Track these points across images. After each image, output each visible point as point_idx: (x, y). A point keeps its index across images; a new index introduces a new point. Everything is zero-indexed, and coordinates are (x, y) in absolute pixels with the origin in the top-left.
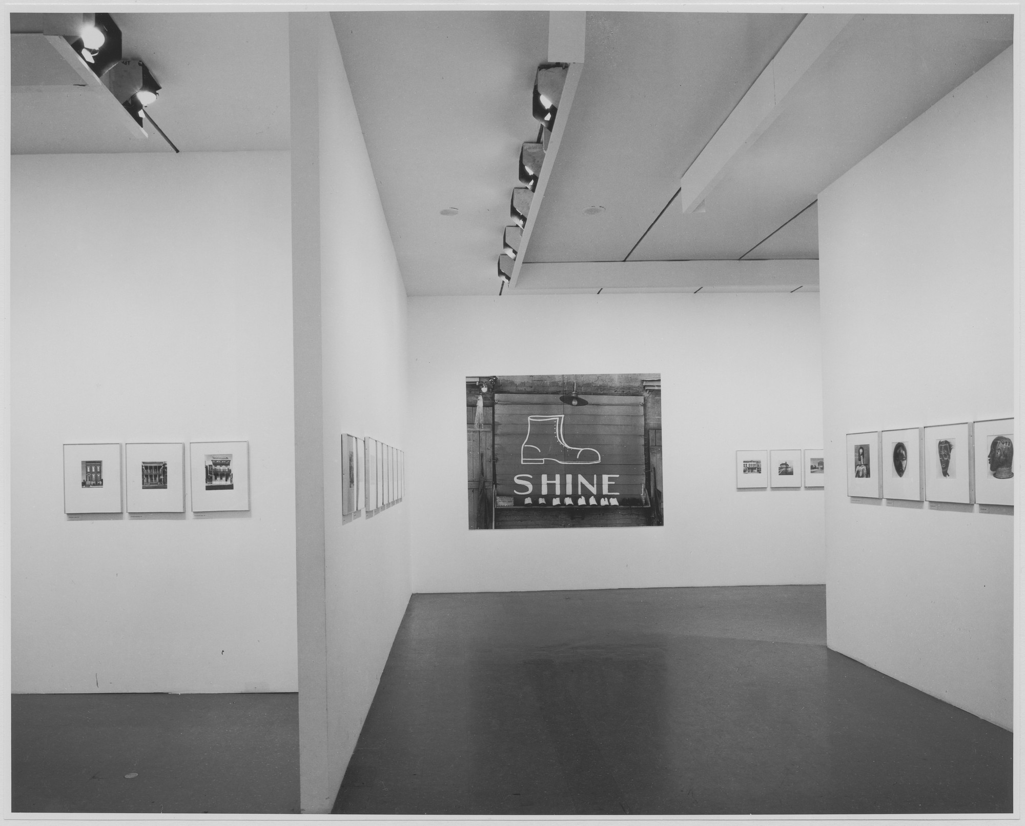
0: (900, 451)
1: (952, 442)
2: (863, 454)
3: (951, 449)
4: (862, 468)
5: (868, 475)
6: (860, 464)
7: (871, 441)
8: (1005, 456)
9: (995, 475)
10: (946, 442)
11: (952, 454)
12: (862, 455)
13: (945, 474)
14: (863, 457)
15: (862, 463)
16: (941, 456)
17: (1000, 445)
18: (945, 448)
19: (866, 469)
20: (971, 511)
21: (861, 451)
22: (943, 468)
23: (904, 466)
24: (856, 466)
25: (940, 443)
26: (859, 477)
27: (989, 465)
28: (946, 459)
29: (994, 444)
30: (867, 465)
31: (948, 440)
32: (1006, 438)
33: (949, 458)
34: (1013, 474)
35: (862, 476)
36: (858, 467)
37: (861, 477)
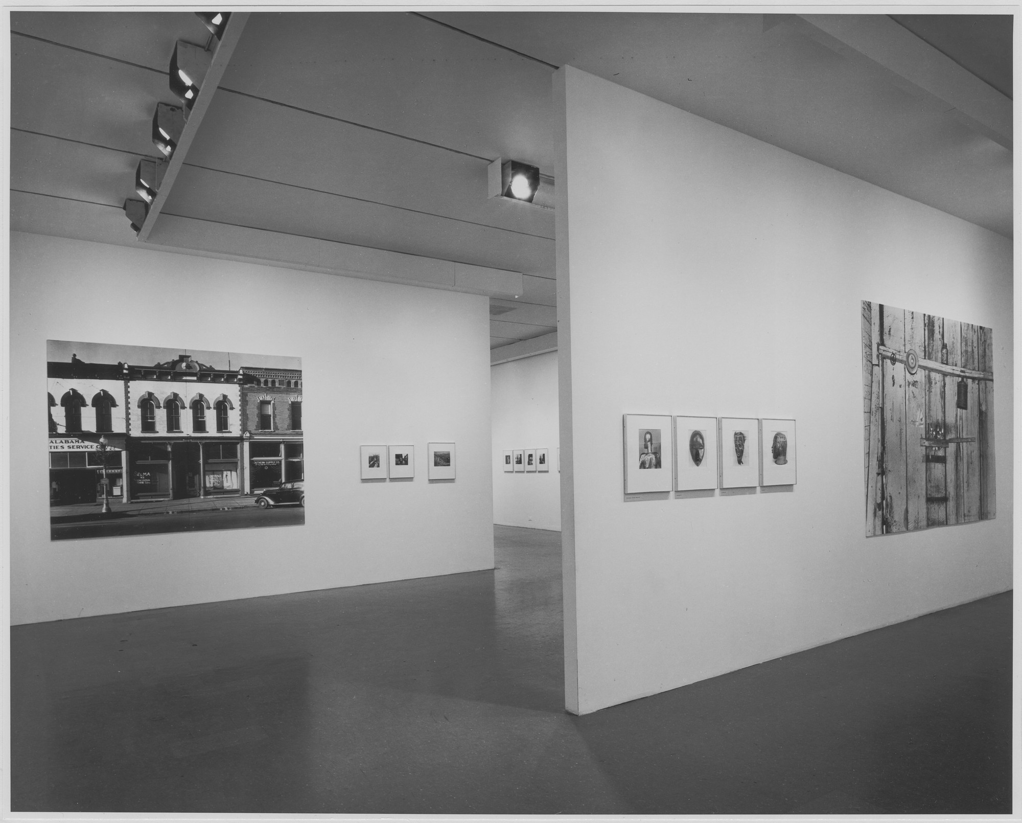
0: (697, 439)
1: (745, 434)
2: (651, 440)
3: (744, 440)
4: (649, 458)
5: (658, 465)
6: (646, 452)
7: (663, 426)
8: (783, 447)
9: (776, 462)
10: (741, 434)
11: (746, 444)
12: (649, 441)
13: (740, 462)
14: (651, 444)
15: (650, 451)
16: (736, 446)
17: (779, 440)
18: (740, 440)
19: (656, 457)
20: (755, 493)
21: (648, 436)
22: (738, 457)
23: (701, 454)
24: (642, 454)
25: (736, 434)
26: (645, 468)
27: (772, 454)
28: (741, 448)
29: (776, 438)
30: (657, 453)
31: (742, 432)
32: (782, 434)
33: (743, 448)
34: (787, 461)
35: (650, 467)
36: (643, 456)
37: (647, 468)
